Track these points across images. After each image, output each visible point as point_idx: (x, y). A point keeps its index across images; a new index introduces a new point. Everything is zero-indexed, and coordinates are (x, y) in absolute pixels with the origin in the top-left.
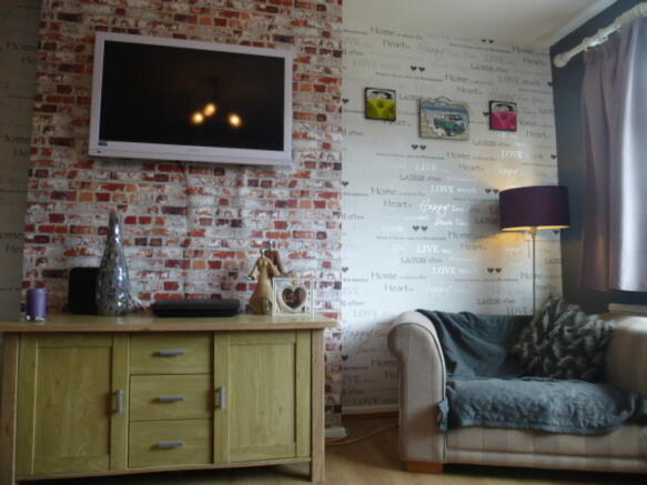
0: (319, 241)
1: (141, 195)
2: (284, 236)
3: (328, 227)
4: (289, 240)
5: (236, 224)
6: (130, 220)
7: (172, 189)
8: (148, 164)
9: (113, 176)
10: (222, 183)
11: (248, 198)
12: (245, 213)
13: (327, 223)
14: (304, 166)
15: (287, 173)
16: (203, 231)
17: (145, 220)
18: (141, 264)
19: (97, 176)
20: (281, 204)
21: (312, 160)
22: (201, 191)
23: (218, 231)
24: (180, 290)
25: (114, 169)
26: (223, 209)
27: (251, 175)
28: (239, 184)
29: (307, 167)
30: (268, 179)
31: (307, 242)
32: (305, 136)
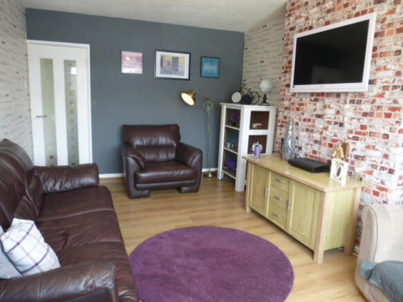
0: (384, 140)
1: (310, 108)
2: (364, 134)
3: (390, 131)
4: (367, 137)
5: (341, 125)
6: (305, 120)
7: (319, 105)
8: (312, 94)
9: (301, 100)
10: (338, 102)
11: (349, 110)
12: (346, 119)
13: (391, 129)
14: (381, 89)
15: (371, 94)
16: (328, 127)
17: (309, 120)
18: (306, 140)
19: (296, 100)
20: (365, 114)
21: (387, 85)
22: (329, 107)
23: (334, 128)
24: (317, 155)
25: (302, 96)
26: (337, 116)
27: (351, 97)
28: (345, 102)
29: (383, 90)
30: (360, 99)
31: (376, 140)
32: (385, 68)
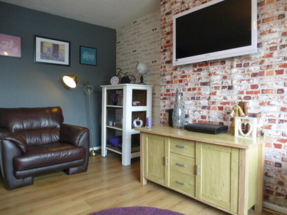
0: (279, 95)
1: (193, 78)
2: (256, 93)
3: (285, 86)
4: (259, 95)
5: (230, 88)
6: (189, 90)
7: (204, 74)
8: (195, 65)
9: (183, 72)
10: (224, 68)
11: (236, 74)
12: (235, 82)
13: (285, 83)
14: (269, 50)
15: (258, 56)
16: (215, 92)
17: (194, 89)
18: (193, 108)
19: (178, 73)
20: (254, 75)
21: (275, 45)
22: (215, 74)
23: (222, 92)
24: (207, 120)
25: (183, 69)
26: (225, 81)
27: (238, 62)
28: (232, 67)
29: (271, 51)
30: (247, 62)
31: (270, 96)
32: (270, 32)
